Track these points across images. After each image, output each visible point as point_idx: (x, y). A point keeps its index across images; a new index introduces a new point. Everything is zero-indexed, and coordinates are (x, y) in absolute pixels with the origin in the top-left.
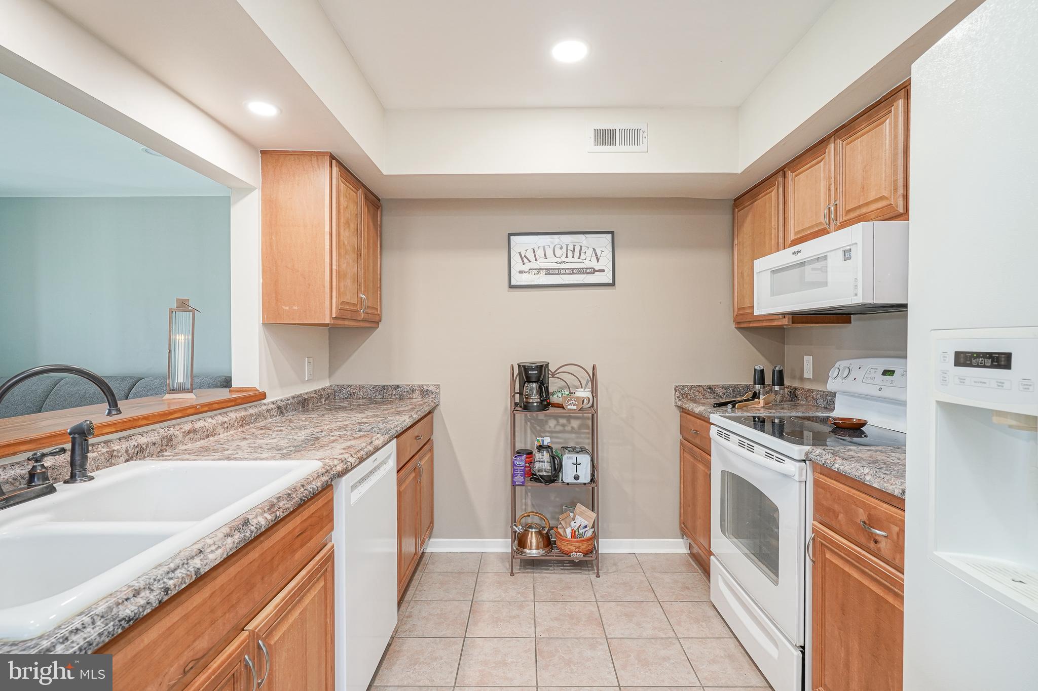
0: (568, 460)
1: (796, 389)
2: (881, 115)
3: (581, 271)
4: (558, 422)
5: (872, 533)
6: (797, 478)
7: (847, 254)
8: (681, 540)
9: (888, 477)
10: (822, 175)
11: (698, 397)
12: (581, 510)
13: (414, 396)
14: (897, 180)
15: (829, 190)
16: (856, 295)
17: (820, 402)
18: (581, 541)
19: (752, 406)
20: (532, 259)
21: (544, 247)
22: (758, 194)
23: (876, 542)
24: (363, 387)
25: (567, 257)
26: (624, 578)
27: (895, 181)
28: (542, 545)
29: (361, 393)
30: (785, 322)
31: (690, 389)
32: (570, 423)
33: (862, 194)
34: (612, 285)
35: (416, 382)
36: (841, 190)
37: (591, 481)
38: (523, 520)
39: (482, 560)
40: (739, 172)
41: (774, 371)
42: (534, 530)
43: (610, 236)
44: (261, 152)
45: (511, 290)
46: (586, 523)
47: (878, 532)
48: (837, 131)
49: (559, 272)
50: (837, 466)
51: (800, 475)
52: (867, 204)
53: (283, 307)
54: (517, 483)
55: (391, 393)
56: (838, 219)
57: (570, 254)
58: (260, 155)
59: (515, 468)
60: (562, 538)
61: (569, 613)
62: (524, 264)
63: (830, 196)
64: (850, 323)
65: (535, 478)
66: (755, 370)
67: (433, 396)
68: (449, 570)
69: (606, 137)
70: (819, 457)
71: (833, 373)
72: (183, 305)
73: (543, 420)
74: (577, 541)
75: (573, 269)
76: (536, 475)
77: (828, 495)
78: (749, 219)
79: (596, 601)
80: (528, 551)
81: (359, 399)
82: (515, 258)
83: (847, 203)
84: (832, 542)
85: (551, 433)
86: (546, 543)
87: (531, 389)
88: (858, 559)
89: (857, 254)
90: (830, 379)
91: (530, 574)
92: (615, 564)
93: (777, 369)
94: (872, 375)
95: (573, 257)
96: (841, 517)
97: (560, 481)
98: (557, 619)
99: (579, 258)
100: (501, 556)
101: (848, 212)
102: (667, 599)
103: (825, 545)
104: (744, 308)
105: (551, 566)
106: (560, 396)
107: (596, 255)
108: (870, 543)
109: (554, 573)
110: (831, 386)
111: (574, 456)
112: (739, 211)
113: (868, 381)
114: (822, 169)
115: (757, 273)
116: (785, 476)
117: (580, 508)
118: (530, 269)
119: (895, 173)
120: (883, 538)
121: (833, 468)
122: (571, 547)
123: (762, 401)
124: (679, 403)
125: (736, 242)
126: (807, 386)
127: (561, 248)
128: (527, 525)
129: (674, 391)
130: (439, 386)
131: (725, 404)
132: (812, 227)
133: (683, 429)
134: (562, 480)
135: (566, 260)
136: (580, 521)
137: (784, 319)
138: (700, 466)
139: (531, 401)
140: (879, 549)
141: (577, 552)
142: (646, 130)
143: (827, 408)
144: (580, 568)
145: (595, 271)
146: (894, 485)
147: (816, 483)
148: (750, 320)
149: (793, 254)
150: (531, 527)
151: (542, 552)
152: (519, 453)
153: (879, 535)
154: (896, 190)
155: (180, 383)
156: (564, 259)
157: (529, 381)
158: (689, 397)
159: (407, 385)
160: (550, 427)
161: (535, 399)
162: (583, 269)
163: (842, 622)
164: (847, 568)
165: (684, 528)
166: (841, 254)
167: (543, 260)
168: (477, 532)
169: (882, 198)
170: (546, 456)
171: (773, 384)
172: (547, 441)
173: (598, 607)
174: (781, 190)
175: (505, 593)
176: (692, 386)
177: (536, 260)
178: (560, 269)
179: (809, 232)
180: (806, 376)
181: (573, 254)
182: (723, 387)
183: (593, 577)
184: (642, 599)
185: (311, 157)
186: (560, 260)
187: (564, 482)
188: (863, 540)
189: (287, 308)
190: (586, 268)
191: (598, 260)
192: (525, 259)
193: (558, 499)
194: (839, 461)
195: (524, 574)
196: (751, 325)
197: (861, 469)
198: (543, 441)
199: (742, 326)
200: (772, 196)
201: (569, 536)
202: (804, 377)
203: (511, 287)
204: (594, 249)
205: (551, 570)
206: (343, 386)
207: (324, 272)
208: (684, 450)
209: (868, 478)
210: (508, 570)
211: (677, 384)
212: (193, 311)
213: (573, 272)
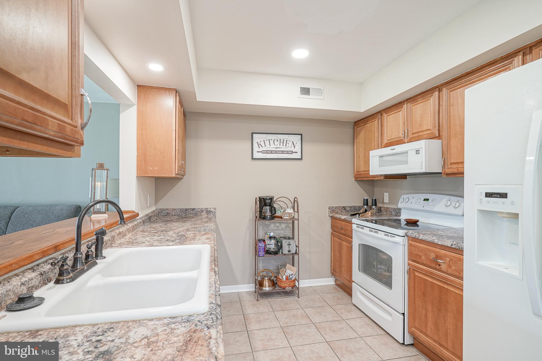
0: (285, 243)
1: (381, 207)
2: (428, 96)
3: (287, 152)
4: (275, 225)
5: (438, 262)
6: (402, 243)
7: (417, 152)
8: (331, 278)
9: (444, 240)
10: (401, 117)
11: (339, 212)
12: (289, 267)
13: (203, 214)
14: (435, 123)
15: (404, 123)
16: (422, 168)
17: (393, 213)
18: (291, 282)
19: (366, 215)
20: (263, 145)
21: (269, 140)
22: (368, 121)
23: (439, 265)
24: (175, 210)
25: (280, 145)
26: (311, 297)
27: (435, 124)
28: (271, 285)
29: (174, 213)
30: (382, 178)
31: (336, 208)
32: (281, 225)
33: (420, 127)
34: (301, 159)
35: (203, 206)
36: (410, 124)
37: (296, 253)
38: (261, 274)
39: (239, 295)
40: (362, 111)
41: (372, 199)
42: (267, 278)
43: (300, 136)
44: (138, 86)
45: (253, 160)
46: (292, 273)
47: (440, 261)
48: (407, 100)
49: (276, 152)
50: (421, 237)
51: (403, 242)
52: (422, 131)
53: (149, 168)
54: (260, 255)
55: (190, 212)
56: (409, 136)
57: (282, 144)
58: (137, 87)
59: (260, 248)
60: (281, 281)
61: (292, 314)
62: (259, 148)
63: (405, 126)
64: (407, 179)
65: (268, 252)
66: (364, 199)
67: (213, 214)
68: (225, 302)
69: (305, 91)
70: (412, 235)
71: (401, 200)
72: (101, 166)
73: (268, 224)
74: (289, 282)
75: (283, 151)
76: (269, 251)
77: (417, 249)
78: (363, 132)
79: (302, 308)
80: (264, 288)
81: (173, 216)
82: (255, 145)
83: (413, 130)
84: (418, 268)
85: (272, 230)
86: (273, 284)
87: (267, 209)
88: (431, 273)
89: (423, 152)
90: (399, 203)
91: (266, 300)
92: (304, 292)
93: (374, 198)
94: (419, 201)
95: (283, 145)
96: (423, 257)
97: (281, 253)
98: (287, 318)
99: (286, 146)
100: (249, 293)
101: (413, 134)
102: (332, 304)
103: (415, 270)
104: (360, 171)
105: (275, 295)
106: (279, 212)
107: (294, 144)
108: (437, 266)
109: (277, 298)
110: (400, 206)
111: (288, 241)
112: (357, 128)
113: (418, 203)
114: (401, 114)
115: (372, 157)
116: (396, 243)
117: (289, 266)
118: (262, 151)
119: (435, 120)
120: (443, 263)
121: (419, 238)
122: (286, 285)
123: (370, 213)
124: (331, 215)
125: (355, 141)
126: (386, 206)
127: (277, 141)
128: (263, 276)
129: (328, 210)
130: (215, 208)
131: (356, 214)
132: (396, 138)
133: (333, 227)
134: (282, 252)
135: (280, 147)
136: (289, 272)
137: (381, 177)
138: (344, 243)
139: (267, 215)
140: (441, 268)
141: (289, 287)
142: (323, 89)
143: (396, 215)
144: (288, 295)
145: (293, 152)
146: (447, 242)
147: (410, 245)
148: (363, 177)
149: (391, 150)
150: (265, 277)
151: (271, 288)
152: (260, 240)
153: (440, 262)
154: (435, 127)
155: (97, 209)
156: (278, 146)
157: (265, 205)
158: (335, 212)
159: (199, 208)
160: (271, 228)
161: (268, 214)
162: (287, 151)
163: (423, 300)
164: (426, 278)
165: (334, 272)
166: (415, 152)
167: (268, 146)
168: (235, 282)
169: (429, 130)
170: (273, 241)
171: (372, 205)
172: (272, 234)
173: (304, 311)
174: (380, 121)
175: (258, 309)
176: (336, 207)
177: (265, 146)
178: (277, 151)
179: (394, 140)
180: (385, 201)
181: (283, 144)
182: (349, 207)
183: (296, 298)
184: (322, 305)
185: (166, 91)
186: (276, 147)
187: (283, 254)
188: (433, 265)
189: (151, 168)
190: (289, 151)
191: (294, 147)
192: (260, 146)
193: (275, 263)
194: (421, 235)
195: (263, 300)
196: (363, 179)
197: (432, 238)
198: (270, 234)
199: (358, 179)
200: (375, 124)
201: (285, 279)
202: (384, 202)
203: (253, 159)
204: (293, 142)
205: (276, 297)
206: (163, 210)
207: (172, 150)
208: (333, 236)
209: (436, 241)
210: (254, 299)
211: (330, 206)
212: (108, 170)
213: (283, 152)
